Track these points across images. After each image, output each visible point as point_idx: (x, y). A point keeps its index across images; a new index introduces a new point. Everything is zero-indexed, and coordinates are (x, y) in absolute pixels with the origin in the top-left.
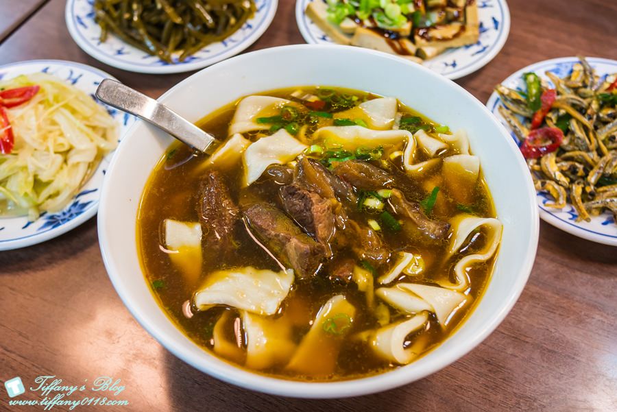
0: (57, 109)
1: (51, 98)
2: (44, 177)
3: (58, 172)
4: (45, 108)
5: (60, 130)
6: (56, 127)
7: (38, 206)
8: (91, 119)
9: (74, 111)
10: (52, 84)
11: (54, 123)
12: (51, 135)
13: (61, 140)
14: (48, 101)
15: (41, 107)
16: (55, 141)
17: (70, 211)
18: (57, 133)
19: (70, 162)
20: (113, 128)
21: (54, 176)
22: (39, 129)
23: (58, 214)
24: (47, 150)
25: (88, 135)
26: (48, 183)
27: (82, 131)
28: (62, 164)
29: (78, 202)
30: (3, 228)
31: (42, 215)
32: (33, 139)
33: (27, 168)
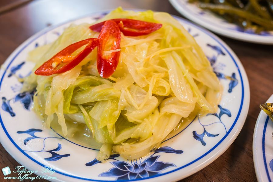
0: (171, 52)
1: (168, 39)
2: (131, 117)
3: (147, 117)
4: (158, 47)
5: (166, 72)
7: (112, 145)
8: (198, 74)
9: (185, 60)
10: (175, 29)
11: (162, 64)
12: (156, 75)
13: (164, 84)
14: (165, 42)
15: (156, 44)
16: (157, 82)
17: (144, 165)
18: (163, 75)
19: (164, 110)
20: (216, 91)
21: (143, 119)
22: (147, 64)
23: (130, 163)
24: (147, 88)
25: (192, 88)
26: (133, 124)
27: (188, 82)
28: (155, 109)
29: (156, 157)
30: (68, 155)
31: (113, 157)
32: (136, 72)
33: (118, 100)
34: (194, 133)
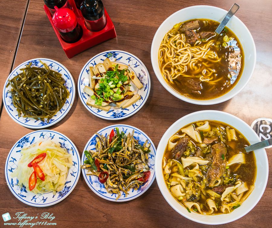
3: (59, 179)
4: (49, 160)
6: (54, 166)
7: (55, 190)
11: (53, 164)
13: (57, 170)
15: (48, 160)
16: (55, 171)
17: (65, 190)
18: (55, 167)
19: (61, 175)
20: (70, 157)
21: (58, 181)
22: (50, 168)
23: (61, 191)
26: (57, 183)
28: (59, 176)
29: (66, 186)
30: (47, 198)
31: (57, 192)
32: (50, 173)
33: (50, 182)
34: (71, 173)
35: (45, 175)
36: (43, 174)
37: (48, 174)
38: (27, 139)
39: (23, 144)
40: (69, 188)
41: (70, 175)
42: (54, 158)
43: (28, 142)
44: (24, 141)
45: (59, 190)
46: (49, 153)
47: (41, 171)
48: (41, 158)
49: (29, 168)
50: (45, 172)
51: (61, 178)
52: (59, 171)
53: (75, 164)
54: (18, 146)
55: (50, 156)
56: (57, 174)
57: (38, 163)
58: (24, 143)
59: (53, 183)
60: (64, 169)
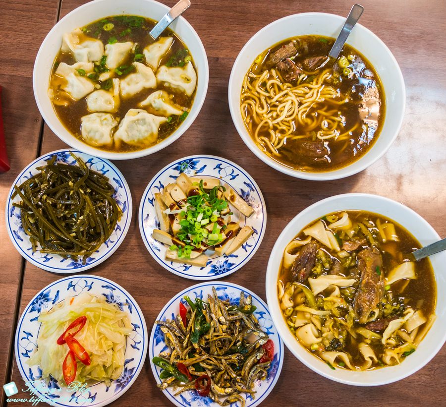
2: (108, 365)
3: (113, 358)
4: (93, 327)
6: (102, 336)
12: (102, 341)
13: (108, 342)
15: (91, 327)
17: (125, 375)
18: (105, 338)
19: (116, 350)
21: (112, 361)
23: (120, 378)
26: (111, 366)
28: (113, 353)
29: (126, 368)
30: (96, 393)
31: (112, 380)
32: (97, 350)
33: (99, 365)
34: (131, 345)
35: (89, 354)
36: (86, 353)
37: (95, 353)
38: (46, 296)
39: (40, 305)
40: (132, 370)
41: (130, 348)
42: (100, 323)
43: (48, 300)
44: (42, 300)
45: (115, 377)
46: (90, 315)
47: (82, 349)
48: (78, 327)
49: (59, 346)
50: (88, 349)
51: (117, 355)
52: (112, 344)
53: (135, 328)
54: (33, 310)
55: (93, 320)
56: (108, 350)
57: (74, 334)
58: (42, 303)
59: (104, 366)
60: (120, 339)
